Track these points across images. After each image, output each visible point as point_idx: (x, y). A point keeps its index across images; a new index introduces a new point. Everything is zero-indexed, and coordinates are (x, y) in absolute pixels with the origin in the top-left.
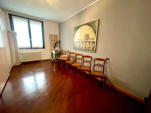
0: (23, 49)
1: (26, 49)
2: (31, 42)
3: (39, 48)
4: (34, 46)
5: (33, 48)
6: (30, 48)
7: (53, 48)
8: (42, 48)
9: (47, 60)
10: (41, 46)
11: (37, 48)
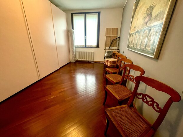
0: (79, 47)
1: (81, 47)
2: (85, 40)
3: (92, 47)
4: (88, 44)
5: (87, 47)
6: (84, 47)
7: (107, 48)
8: (95, 47)
9: (99, 63)
10: (95, 44)
11: (90, 47)
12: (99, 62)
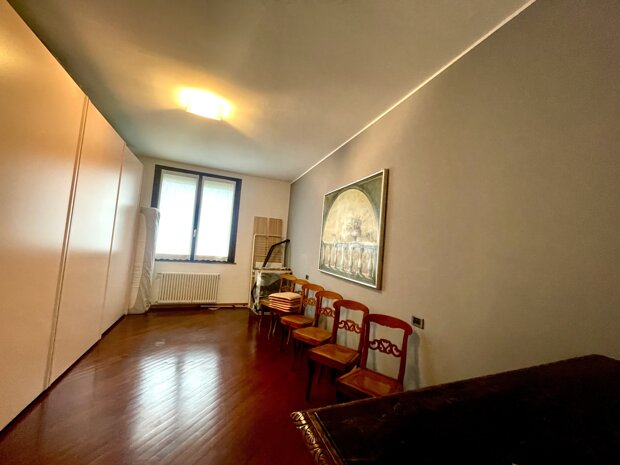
0: (168, 260)
1: (175, 260)
2: (194, 240)
3: (214, 262)
4: (200, 253)
5: (197, 261)
6: (187, 261)
7: (259, 265)
8: (224, 262)
9: (233, 307)
10: (224, 254)
11: (208, 262)
12: (233, 305)
